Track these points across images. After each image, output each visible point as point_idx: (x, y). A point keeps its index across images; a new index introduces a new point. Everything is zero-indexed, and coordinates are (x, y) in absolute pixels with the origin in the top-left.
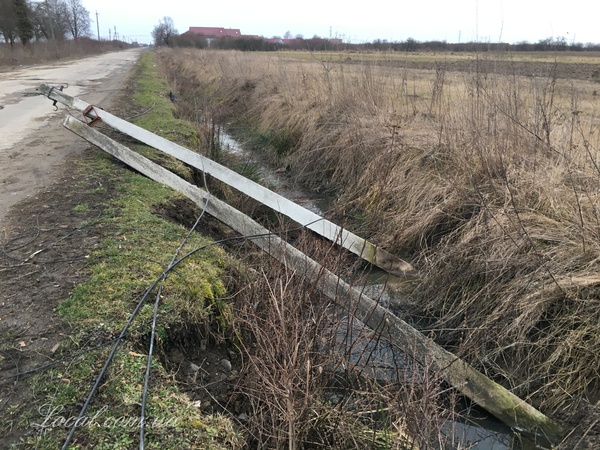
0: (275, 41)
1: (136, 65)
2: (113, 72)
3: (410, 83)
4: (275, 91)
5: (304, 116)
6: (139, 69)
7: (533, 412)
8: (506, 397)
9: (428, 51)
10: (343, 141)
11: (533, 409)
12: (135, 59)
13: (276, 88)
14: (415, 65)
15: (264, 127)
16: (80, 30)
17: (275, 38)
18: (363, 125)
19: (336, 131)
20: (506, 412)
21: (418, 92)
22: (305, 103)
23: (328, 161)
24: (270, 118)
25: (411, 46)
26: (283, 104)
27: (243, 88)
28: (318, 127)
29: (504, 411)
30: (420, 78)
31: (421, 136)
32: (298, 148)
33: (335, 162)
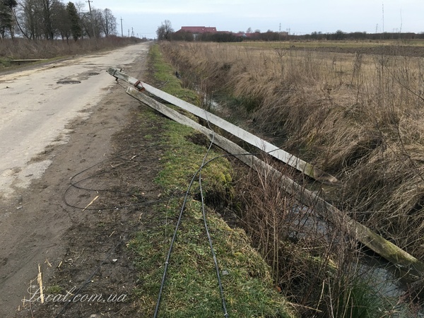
0: (240, 35)
1: (149, 54)
2: (136, 59)
3: (338, 63)
4: (245, 70)
5: (265, 87)
6: (152, 56)
7: (408, 256)
8: (392, 248)
9: (352, 39)
10: (292, 102)
11: (408, 254)
12: (147, 50)
13: (245, 68)
14: (342, 50)
15: (237, 94)
16: (110, 30)
17: (240, 33)
18: (305, 91)
19: (287, 96)
20: (392, 257)
21: (343, 69)
22: (265, 78)
23: (282, 115)
24: (242, 87)
25: (339, 36)
26: (250, 79)
27: (222, 68)
28: (274, 94)
29: (391, 256)
30: (346, 59)
31: (345, 98)
32: (261, 107)
33: (286, 115)
